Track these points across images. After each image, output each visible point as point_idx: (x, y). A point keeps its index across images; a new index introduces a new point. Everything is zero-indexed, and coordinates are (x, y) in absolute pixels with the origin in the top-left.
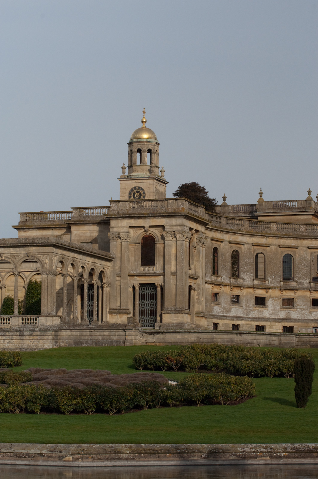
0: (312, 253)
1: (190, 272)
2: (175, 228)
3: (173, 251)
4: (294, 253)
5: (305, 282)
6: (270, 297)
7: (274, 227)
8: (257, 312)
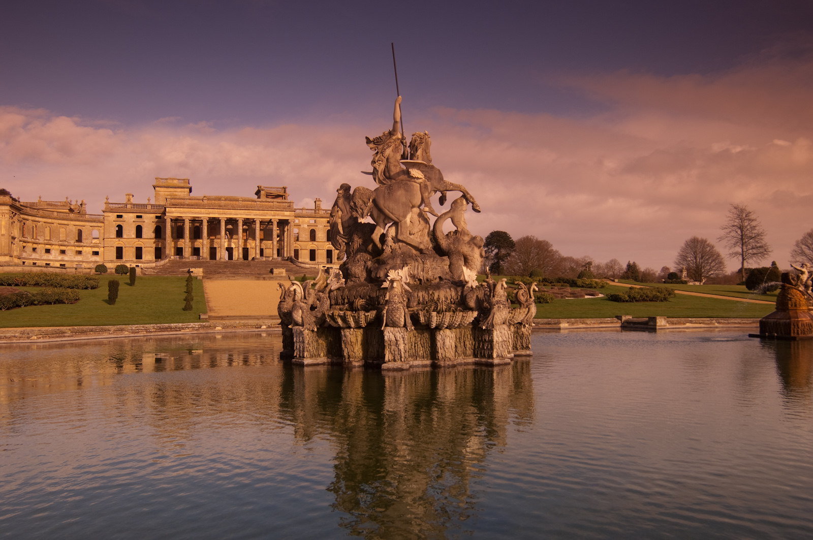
0: (76, 228)
1: (12, 235)
2: (4, 211)
3: (3, 223)
4: (66, 227)
5: (72, 242)
6: (53, 249)
7: (55, 214)
8: (46, 256)
